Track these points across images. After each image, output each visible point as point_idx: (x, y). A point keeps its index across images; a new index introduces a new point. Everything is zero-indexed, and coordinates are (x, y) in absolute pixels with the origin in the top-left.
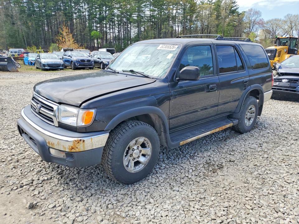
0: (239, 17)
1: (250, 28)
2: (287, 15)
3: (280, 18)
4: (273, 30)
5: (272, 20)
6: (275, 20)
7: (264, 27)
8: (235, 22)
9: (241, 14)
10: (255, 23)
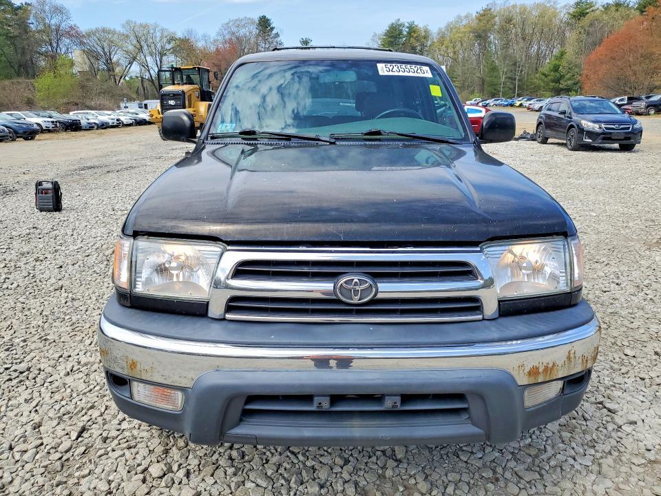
0: (16, 15)
1: (51, 44)
2: (128, 23)
3: (112, 28)
4: (105, 54)
5: (97, 30)
6: (104, 30)
7: (82, 43)
8: (9, 26)
9: (19, 8)
10: (60, 32)
